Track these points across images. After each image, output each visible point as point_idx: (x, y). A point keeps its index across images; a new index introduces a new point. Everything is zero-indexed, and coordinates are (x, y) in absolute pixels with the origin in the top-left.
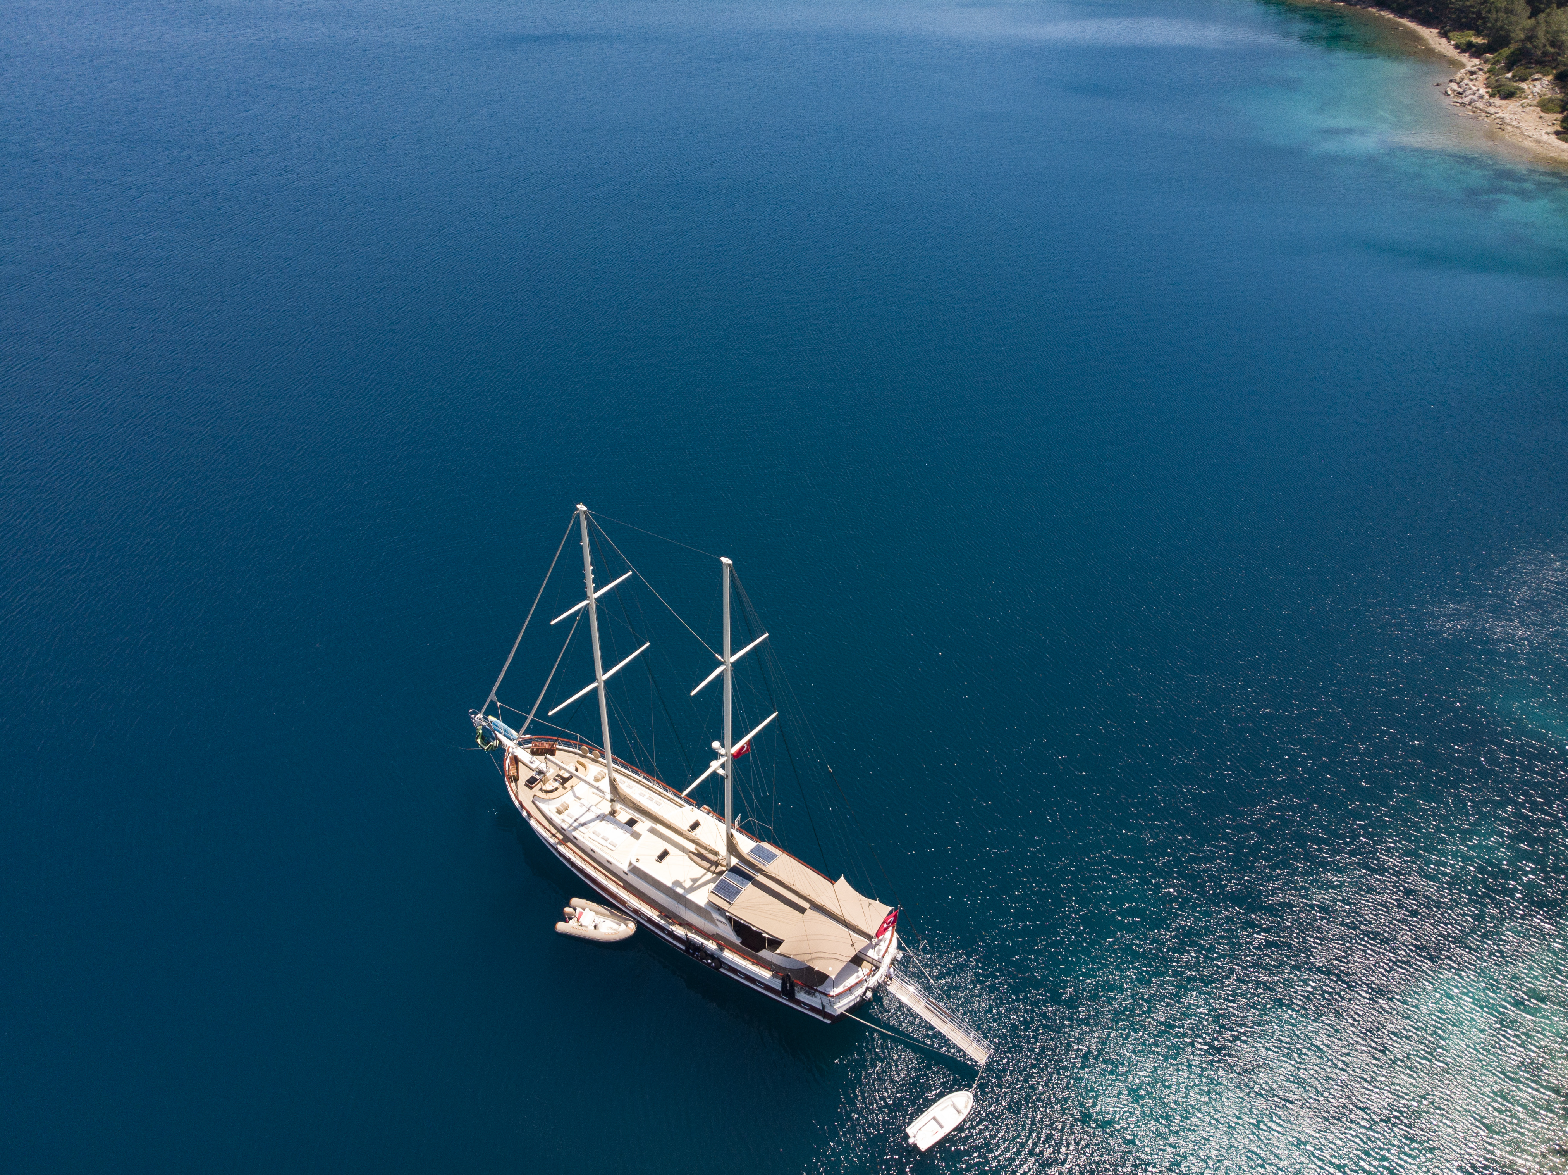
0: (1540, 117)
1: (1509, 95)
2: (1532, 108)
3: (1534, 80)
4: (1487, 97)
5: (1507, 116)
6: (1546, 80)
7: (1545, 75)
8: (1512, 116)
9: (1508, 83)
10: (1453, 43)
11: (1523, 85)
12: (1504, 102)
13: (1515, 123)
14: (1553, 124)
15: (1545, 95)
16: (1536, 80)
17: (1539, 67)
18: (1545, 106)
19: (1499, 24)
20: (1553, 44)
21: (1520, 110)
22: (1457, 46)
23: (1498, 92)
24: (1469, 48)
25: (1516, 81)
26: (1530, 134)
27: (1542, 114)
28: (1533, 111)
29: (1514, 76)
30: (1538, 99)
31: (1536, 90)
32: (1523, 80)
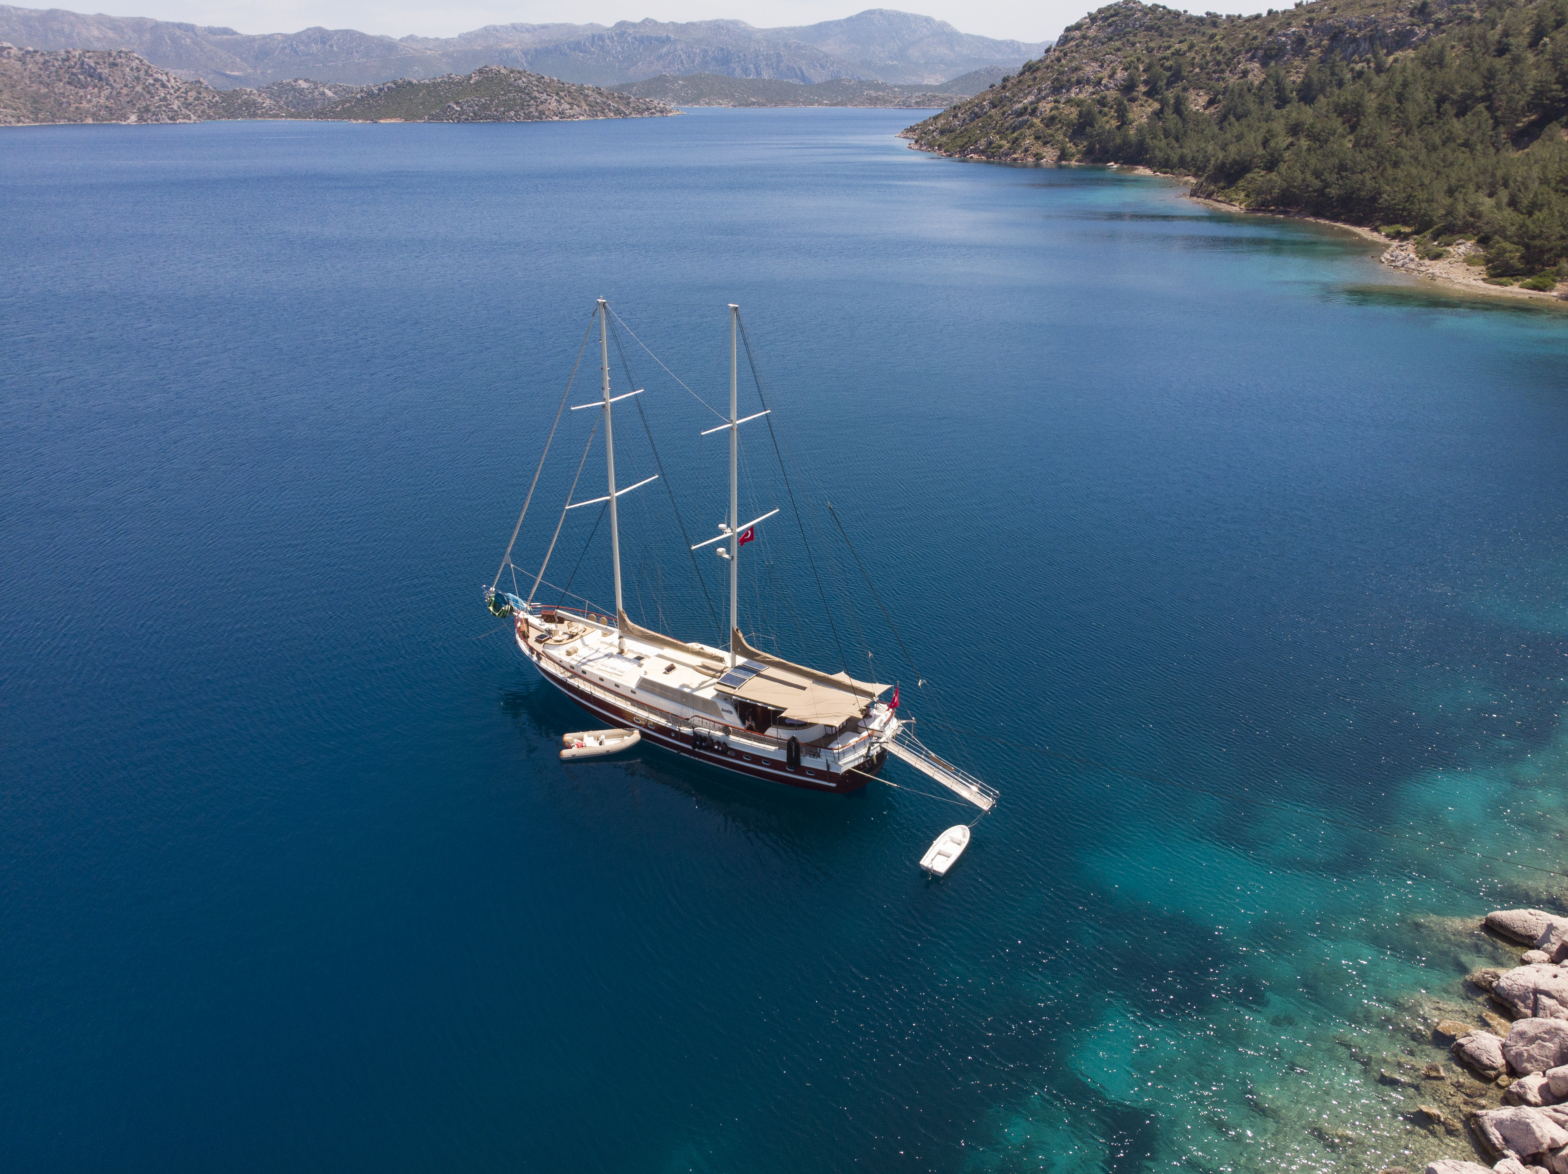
0: (1467, 270)
1: (1437, 257)
2: (1459, 264)
3: (1458, 244)
4: (1417, 259)
5: (1437, 272)
6: (1469, 244)
7: (1468, 240)
8: (1441, 271)
9: (1435, 248)
10: (1383, 233)
11: (1450, 249)
12: (1433, 262)
13: (1444, 276)
14: (1480, 274)
15: (1469, 254)
16: (1460, 244)
17: (1462, 235)
18: (1470, 261)
19: (1423, 211)
20: (1472, 215)
21: (1448, 266)
22: (1387, 236)
23: (1427, 255)
24: (1398, 235)
25: (1442, 247)
26: (1460, 281)
27: (1469, 267)
28: (1460, 266)
29: (1439, 243)
30: (1463, 257)
31: (1460, 251)
32: (1449, 245)
